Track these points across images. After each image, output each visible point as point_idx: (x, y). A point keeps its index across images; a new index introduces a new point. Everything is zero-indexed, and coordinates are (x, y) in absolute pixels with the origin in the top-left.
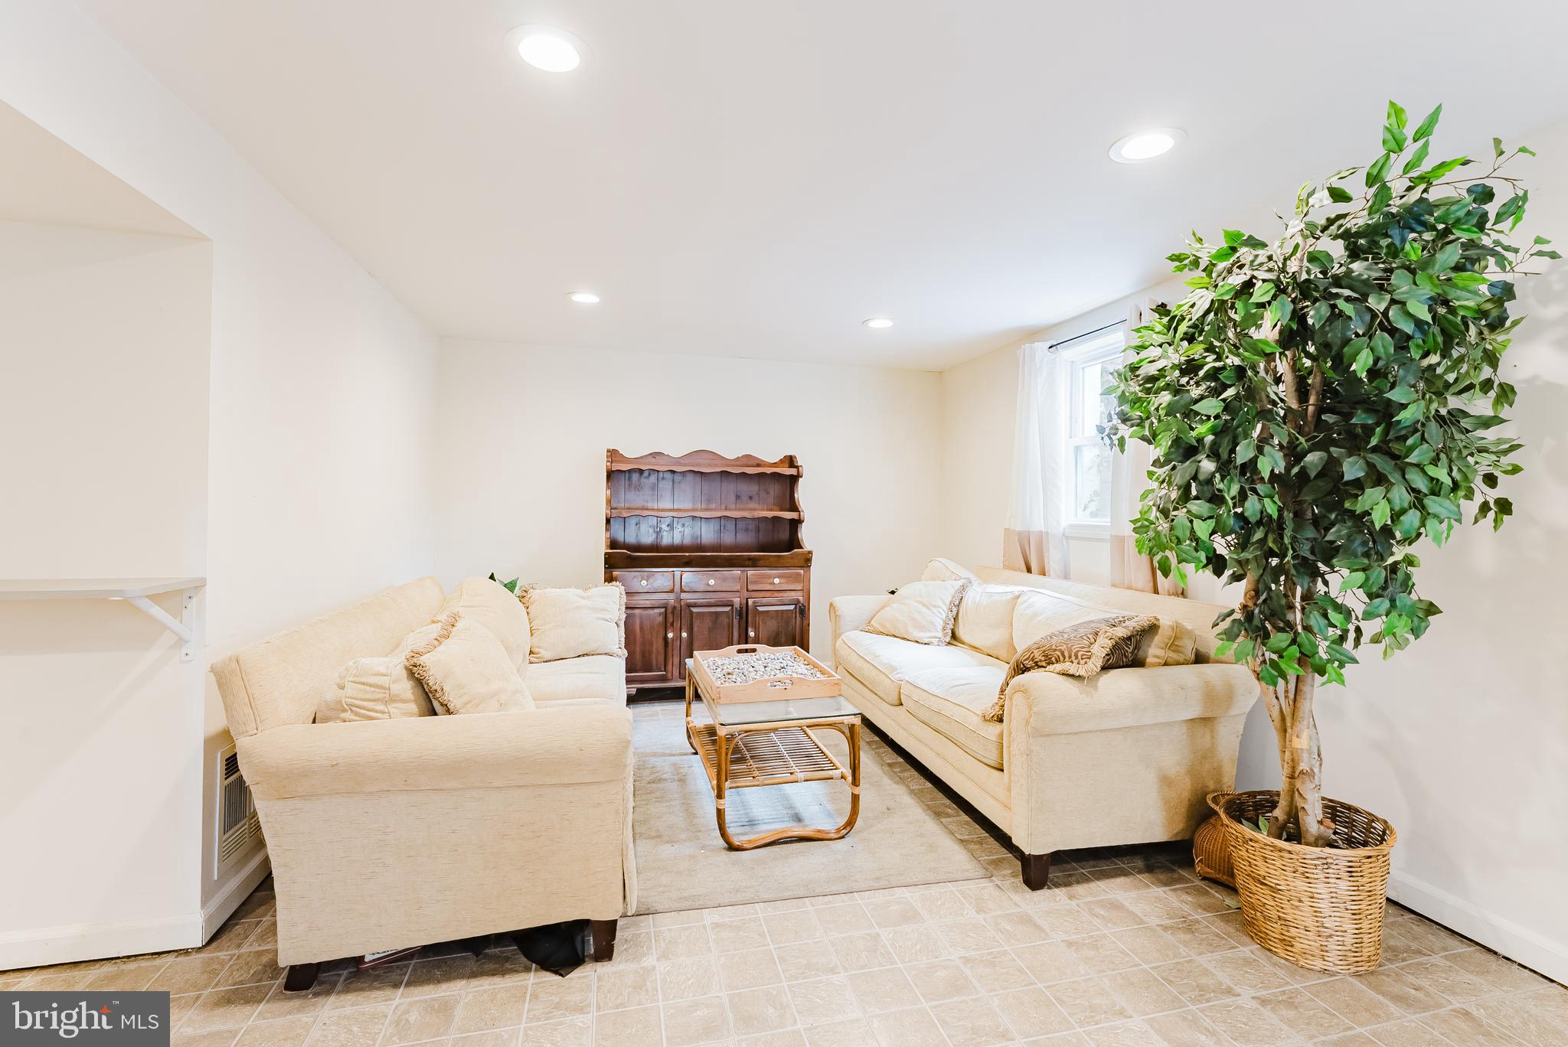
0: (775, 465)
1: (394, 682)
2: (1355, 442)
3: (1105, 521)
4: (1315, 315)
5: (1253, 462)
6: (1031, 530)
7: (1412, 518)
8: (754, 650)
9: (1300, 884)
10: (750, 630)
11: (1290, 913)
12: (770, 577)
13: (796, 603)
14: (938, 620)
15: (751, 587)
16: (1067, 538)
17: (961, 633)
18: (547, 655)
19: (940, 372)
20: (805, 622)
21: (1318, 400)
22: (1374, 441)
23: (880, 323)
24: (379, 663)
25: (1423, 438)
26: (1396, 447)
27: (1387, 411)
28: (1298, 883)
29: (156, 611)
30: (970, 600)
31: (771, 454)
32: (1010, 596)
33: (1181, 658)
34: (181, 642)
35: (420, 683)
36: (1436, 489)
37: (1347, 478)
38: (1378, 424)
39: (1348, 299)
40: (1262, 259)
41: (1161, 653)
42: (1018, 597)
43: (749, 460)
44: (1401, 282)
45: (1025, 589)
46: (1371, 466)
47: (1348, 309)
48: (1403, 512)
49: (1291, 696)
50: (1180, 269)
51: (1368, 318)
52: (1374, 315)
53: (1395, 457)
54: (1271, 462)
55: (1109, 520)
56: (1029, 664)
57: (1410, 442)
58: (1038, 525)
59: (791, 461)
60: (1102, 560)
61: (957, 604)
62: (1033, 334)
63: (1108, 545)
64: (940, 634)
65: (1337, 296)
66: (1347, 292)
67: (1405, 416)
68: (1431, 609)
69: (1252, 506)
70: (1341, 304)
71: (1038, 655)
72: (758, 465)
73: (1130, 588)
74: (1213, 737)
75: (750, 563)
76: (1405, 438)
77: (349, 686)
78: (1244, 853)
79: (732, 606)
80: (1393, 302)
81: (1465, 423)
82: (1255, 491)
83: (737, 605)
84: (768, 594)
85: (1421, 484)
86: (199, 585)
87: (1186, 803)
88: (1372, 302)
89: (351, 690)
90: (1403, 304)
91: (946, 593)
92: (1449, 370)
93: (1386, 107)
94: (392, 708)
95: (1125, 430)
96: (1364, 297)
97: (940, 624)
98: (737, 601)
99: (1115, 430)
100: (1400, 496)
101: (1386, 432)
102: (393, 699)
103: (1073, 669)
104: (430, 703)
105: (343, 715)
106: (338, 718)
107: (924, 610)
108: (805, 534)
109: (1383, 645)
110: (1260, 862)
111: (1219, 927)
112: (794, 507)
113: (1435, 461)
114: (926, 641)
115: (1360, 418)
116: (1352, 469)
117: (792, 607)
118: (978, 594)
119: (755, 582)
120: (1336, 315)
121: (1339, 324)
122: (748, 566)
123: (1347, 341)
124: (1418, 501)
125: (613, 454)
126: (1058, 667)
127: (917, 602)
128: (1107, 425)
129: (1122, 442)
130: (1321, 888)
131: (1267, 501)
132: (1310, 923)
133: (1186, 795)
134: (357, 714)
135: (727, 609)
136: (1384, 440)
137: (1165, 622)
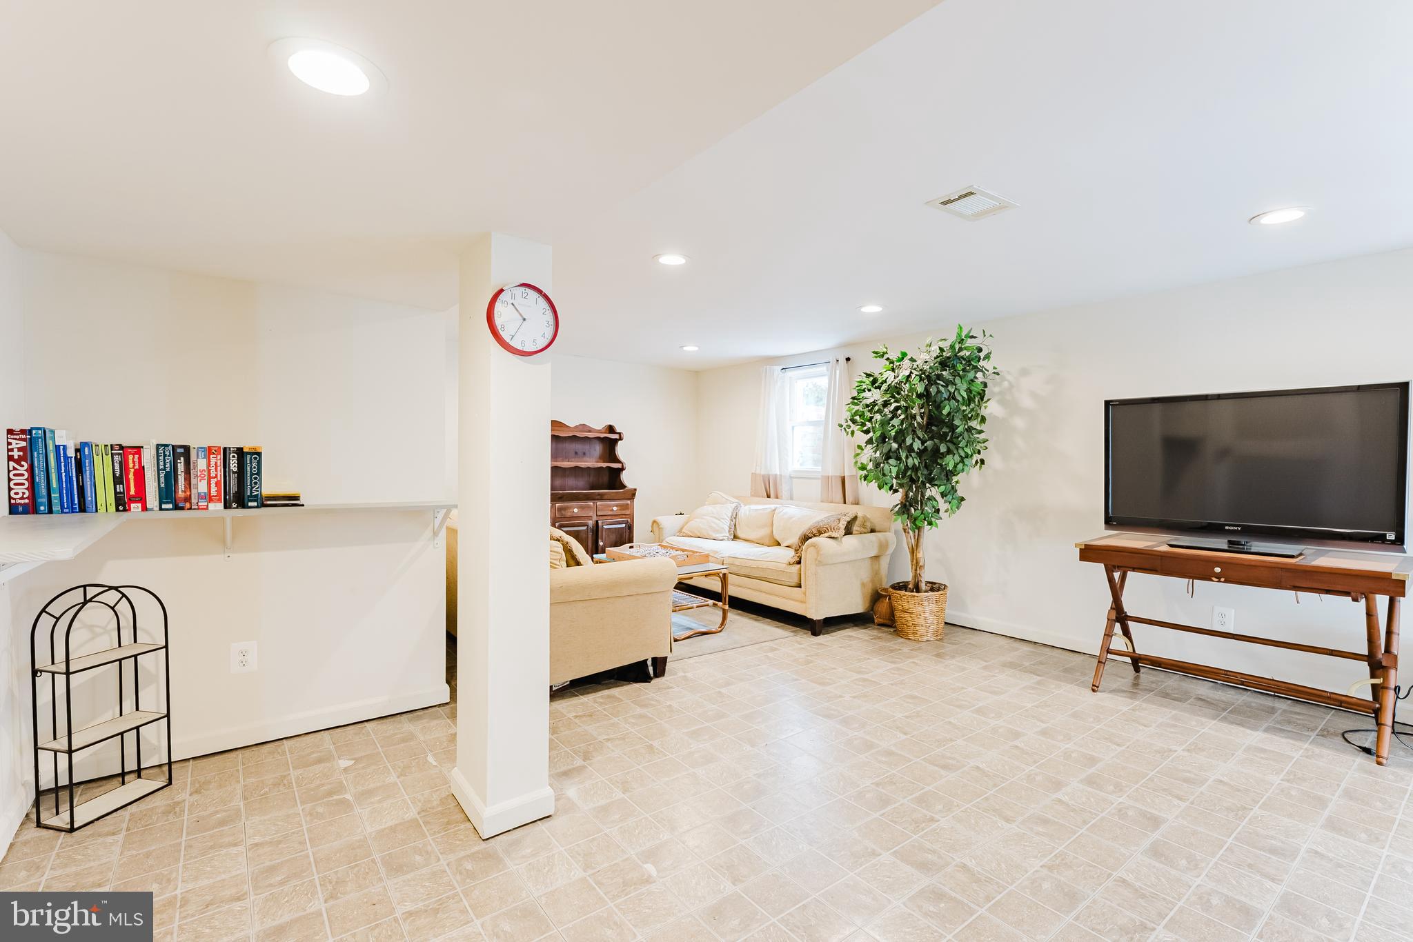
0: (599, 431)
2: (943, 438)
3: (819, 468)
4: (933, 390)
5: (912, 444)
6: (770, 473)
7: (960, 466)
9: (920, 609)
10: (600, 541)
11: (917, 621)
12: (610, 506)
13: (626, 523)
14: (726, 525)
15: (599, 513)
16: (791, 477)
17: (739, 534)
19: (696, 372)
20: (631, 535)
21: (927, 419)
22: (948, 438)
23: (691, 349)
25: (963, 438)
26: (954, 440)
27: (953, 428)
28: (920, 608)
30: (742, 514)
31: (598, 424)
32: (770, 510)
33: (865, 530)
36: (967, 456)
37: (941, 451)
38: (950, 432)
39: (942, 386)
40: (915, 366)
41: (858, 529)
42: (775, 510)
43: (583, 427)
44: (958, 380)
45: (778, 506)
46: (948, 448)
47: (942, 389)
48: (958, 464)
49: (916, 537)
50: (876, 357)
51: (948, 393)
52: (950, 393)
53: (954, 444)
54: (917, 445)
55: (820, 468)
56: (810, 535)
57: (959, 439)
58: (776, 470)
59: (611, 429)
60: (816, 488)
61: (734, 517)
62: (771, 360)
63: (819, 482)
64: (728, 535)
65: (939, 384)
66: (942, 383)
67: (959, 430)
68: (962, 499)
69: (910, 461)
70: (941, 388)
71: (815, 531)
72: (590, 431)
73: (831, 502)
74: (879, 564)
75: (598, 497)
76: (958, 437)
78: (900, 603)
80: (956, 389)
81: (973, 432)
82: (911, 456)
83: (591, 526)
84: (609, 518)
85: (963, 454)
87: (870, 594)
88: (949, 388)
90: (959, 390)
91: (727, 511)
92: (969, 413)
93: (958, 326)
95: (853, 427)
96: (947, 386)
97: (727, 529)
99: (849, 427)
100: (957, 458)
101: (952, 435)
103: (833, 535)
107: (717, 521)
108: (625, 477)
109: (948, 513)
110: (906, 604)
111: (889, 636)
112: (618, 461)
113: (967, 446)
114: (721, 538)
115: (945, 430)
116: (943, 449)
117: (624, 525)
118: (745, 510)
119: (602, 510)
120: (939, 392)
121: (939, 395)
122: (598, 500)
123: (942, 402)
124: (962, 461)
126: (826, 535)
127: (711, 517)
128: (845, 425)
129: (853, 433)
130: (927, 609)
131: (915, 459)
132: (923, 623)
133: (870, 591)
135: (585, 528)
136: (951, 438)
137: (860, 515)
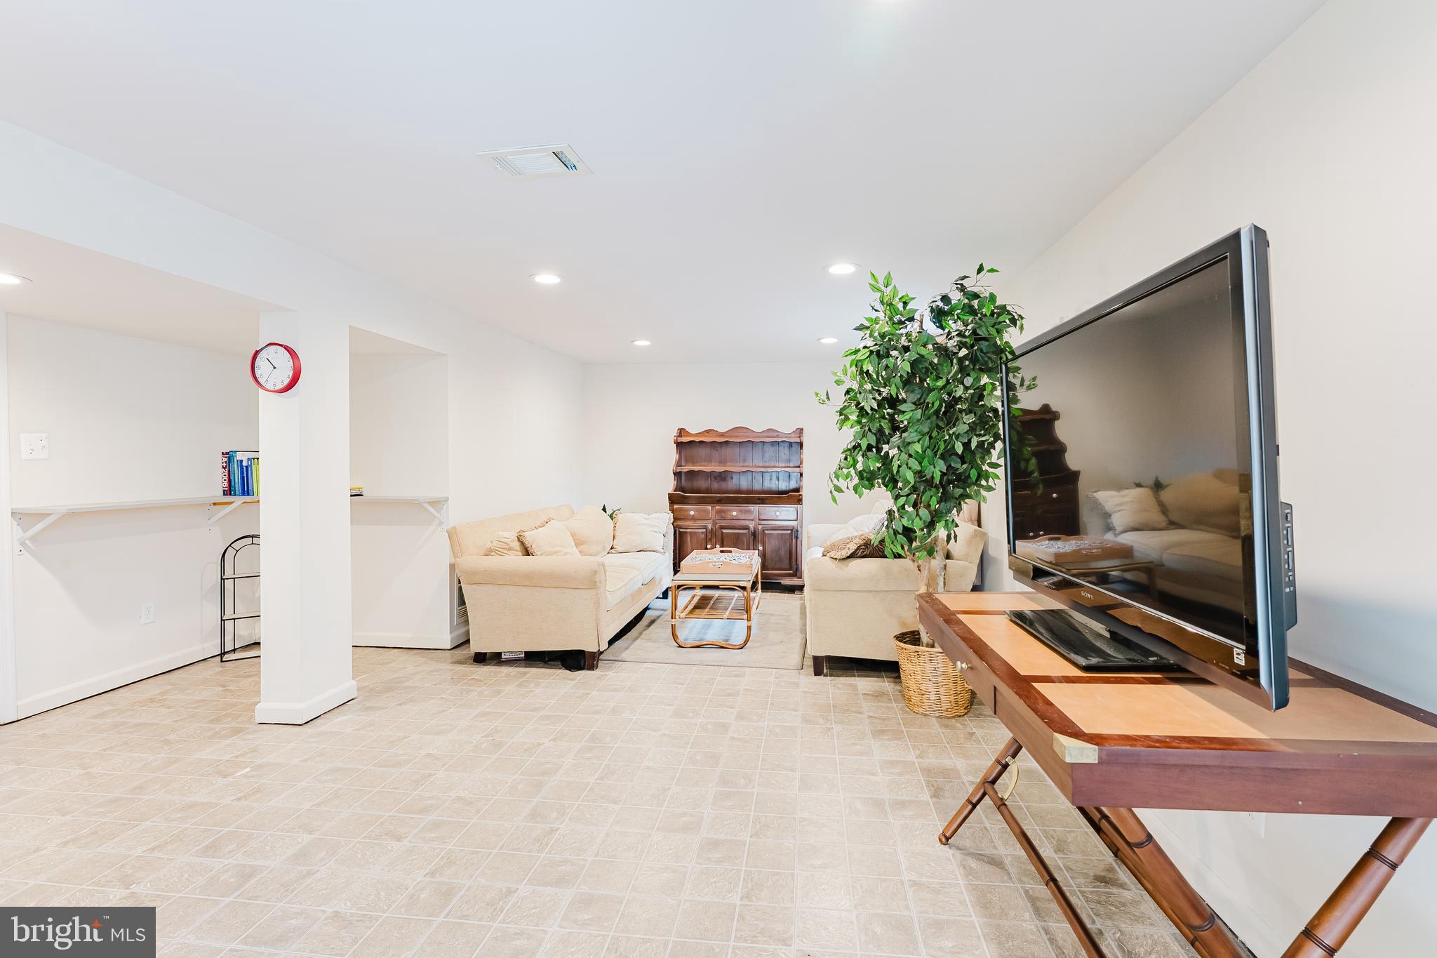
1: (511, 541)
8: (730, 552)
18: (621, 550)
24: (506, 534)
29: (430, 509)
34: (441, 523)
35: (522, 543)
77: (494, 542)
79: (749, 529)
86: (446, 500)
89: (495, 543)
94: (510, 553)
98: (752, 526)
102: (510, 549)
104: (527, 552)
105: (492, 554)
106: (490, 555)
125: (681, 432)
134: (497, 554)
